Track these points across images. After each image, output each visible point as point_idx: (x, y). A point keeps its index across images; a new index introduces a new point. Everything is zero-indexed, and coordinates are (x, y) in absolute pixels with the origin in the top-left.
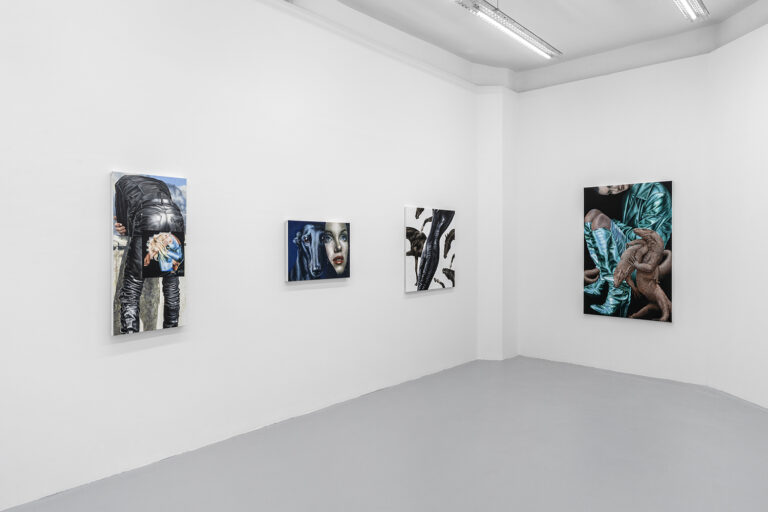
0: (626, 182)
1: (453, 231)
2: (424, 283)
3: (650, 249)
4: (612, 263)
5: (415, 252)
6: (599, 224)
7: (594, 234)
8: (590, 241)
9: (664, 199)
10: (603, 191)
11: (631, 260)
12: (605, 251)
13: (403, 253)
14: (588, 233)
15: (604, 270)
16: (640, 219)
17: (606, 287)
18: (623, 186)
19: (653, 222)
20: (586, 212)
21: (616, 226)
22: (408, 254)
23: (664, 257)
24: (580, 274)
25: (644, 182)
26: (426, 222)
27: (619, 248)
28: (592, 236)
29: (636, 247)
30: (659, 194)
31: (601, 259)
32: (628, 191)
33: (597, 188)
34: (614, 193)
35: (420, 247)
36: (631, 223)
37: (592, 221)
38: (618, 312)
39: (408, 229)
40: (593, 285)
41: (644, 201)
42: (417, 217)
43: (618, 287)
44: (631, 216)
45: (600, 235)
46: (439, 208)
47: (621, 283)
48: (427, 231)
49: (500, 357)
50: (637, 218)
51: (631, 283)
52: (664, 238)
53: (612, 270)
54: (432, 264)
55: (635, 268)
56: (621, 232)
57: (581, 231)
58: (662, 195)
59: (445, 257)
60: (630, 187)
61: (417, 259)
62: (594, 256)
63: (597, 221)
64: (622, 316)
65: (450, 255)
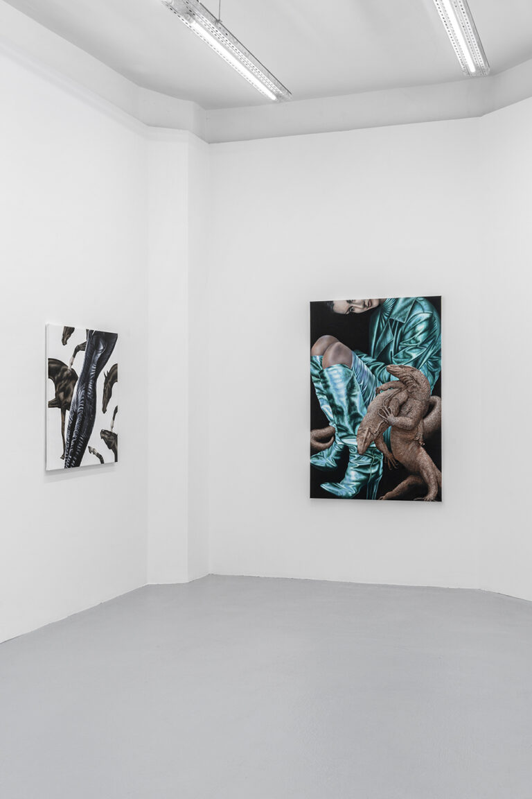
0: (375, 296)
1: (115, 367)
2: (74, 456)
3: (410, 395)
4: (355, 418)
5: (60, 403)
6: (335, 359)
7: (326, 374)
8: (320, 385)
9: (430, 321)
10: (341, 308)
11: (382, 413)
12: (344, 399)
13: (43, 404)
14: (316, 372)
15: (342, 429)
16: (396, 351)
17: (345, 454)
18: (370, 301)
19: (415, 355)
20: (313, 340)
21: (360, 362)
22: (52, 405)
23: (430, 407)
24: (304, 436)
25: (402, 296)
26: (77, 350)
27: (365, 395)
28: (323, 377)
29: (390, 392)
30: (422, 314)
31: (338, 412)
32: (379, 308)
33: (331, 303)
34: (357, 311)
35: (68, 393)
36: (383, 357)
37: (323, 353)
38: (364, 492)
39: (52, 361)
40: (326, 452)
41: (401, 324)
42: (64, 343)
43: (363, 454)
44: (383, 346)
45: (336, 375)
46: (96, 328)
47: (368, 447)
48: (78, 366)
49: (184, 579)
50: (392, 350)
51: (383, 446)
52: (430, 379)
53: (354, 428)
54: (86, 423)
55: (388, 424)
56: (368, 370)
57: (307, 369)
58: (427, 316)
59: (104, 410)
60: (381, 303)
61: (63, 413)
62: (326, 408)
63: (330, 354)
64: (370, 498)
65: (111, 407)
